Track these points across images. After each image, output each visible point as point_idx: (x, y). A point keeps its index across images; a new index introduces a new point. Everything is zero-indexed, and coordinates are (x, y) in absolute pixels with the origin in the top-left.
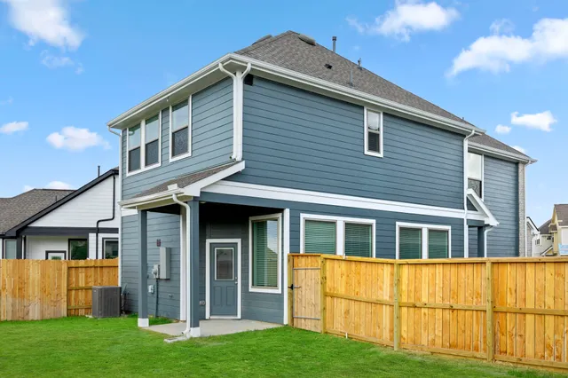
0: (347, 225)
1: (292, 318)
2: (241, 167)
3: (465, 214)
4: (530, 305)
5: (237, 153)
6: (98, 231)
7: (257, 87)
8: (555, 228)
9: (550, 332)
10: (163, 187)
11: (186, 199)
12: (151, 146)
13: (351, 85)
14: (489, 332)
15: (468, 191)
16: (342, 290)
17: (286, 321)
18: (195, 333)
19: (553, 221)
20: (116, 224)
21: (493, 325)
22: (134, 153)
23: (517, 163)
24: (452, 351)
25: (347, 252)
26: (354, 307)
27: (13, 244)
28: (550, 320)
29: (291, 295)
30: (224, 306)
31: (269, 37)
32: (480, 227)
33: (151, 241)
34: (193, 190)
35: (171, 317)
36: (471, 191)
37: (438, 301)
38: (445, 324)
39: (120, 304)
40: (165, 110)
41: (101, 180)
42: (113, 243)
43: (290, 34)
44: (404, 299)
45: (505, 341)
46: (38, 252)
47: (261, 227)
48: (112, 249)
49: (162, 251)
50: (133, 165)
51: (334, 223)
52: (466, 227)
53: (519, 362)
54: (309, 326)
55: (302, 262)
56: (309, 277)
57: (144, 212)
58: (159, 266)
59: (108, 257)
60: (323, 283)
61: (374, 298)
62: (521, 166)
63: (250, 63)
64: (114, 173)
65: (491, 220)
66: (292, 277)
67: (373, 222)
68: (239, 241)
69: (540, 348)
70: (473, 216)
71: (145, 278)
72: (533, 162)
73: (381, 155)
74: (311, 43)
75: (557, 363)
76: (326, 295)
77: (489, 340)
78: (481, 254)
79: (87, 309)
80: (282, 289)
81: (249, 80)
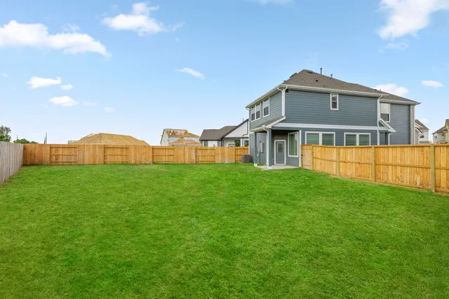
0: (323, 134)
1: (302, 166)
2: (284, 118)
3: (378, 128)
4: (390, 162)
5: (283, 114)
6: (243, 138)
7: (290, 93)
8: (446, 130)
9: (399, 172)
10: (261, 126)
11: (267, 129)
12: (258, 113)
13: (325, 86)
14: (373, 172)
15: (379, 119)
16: (319, 156)
17: (300, 166)
18: (270, 168)
19: (445, 127)
20: (248, 136)
21: (375, 169)
22: (253, 115)
23: (409, 105)
24: (360, 178)
25: (323, 144)
26: (323, 162)
27: (220, 142)
28: (399, 168)
29: (302, 158)
30: (280, 161)
31: (296, 74)
32: (386, 133)
33: (258, 141)
34: (269, 126)
35: (264, 164)
36: (381, 119)
37: (354, 160)
38: (356, 169)
39: (249, 160)
40: (262, 102)
41: (244, 123)
42: (247, 141)
43: (303, 71)
44: (341, 160)
45: (380, 175)
46: (227, 144)
47: (293, 136)
48: (247, 144)
49: (261, 144)
50: (253, 119)
51: (318, 134)
52: (378, 133)
53: (386, 182)
54: (308, 168)
55: (305, 147)
56: (308, 153)
57: (256, 133)
58: (260, 148)
59: (246, 146)
60: (313, 154)
61: (330, 159)
62: (411, 106)
63: (287, 86)
64: (248, 120)
65: (392, 130)
66: (302, 152)
67: (334, 133)
68: (285, 141)
69: (394, 178)
70: (382, 129)
71: (256, 152)
72: (418, 104)
73: (338, 109)
74: (311, 73)
75: (402, 184)
76: (313, 158)
77: (373, 174)
78: (386, 143)
79: (240, 161)
80: (299, 155)
81: (287, 91)
